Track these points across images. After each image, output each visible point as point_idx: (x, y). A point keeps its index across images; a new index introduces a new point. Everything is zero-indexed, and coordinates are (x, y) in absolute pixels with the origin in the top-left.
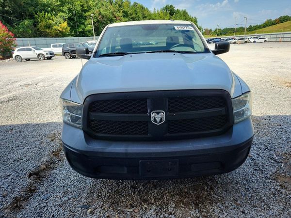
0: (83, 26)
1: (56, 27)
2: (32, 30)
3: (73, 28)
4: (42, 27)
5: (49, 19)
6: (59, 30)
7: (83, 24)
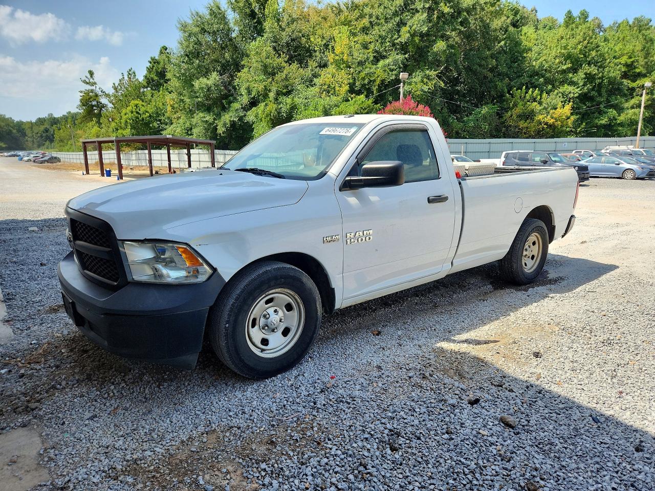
0: (612, 112)
1: (541, 117)
2: (489, 125)
3: (584, 116)
4: (515, 116)
5: (535, 100)
6: (546, 124)
7: (615, 107)
